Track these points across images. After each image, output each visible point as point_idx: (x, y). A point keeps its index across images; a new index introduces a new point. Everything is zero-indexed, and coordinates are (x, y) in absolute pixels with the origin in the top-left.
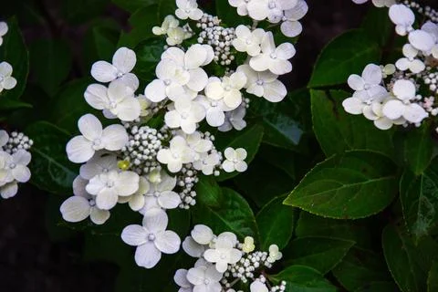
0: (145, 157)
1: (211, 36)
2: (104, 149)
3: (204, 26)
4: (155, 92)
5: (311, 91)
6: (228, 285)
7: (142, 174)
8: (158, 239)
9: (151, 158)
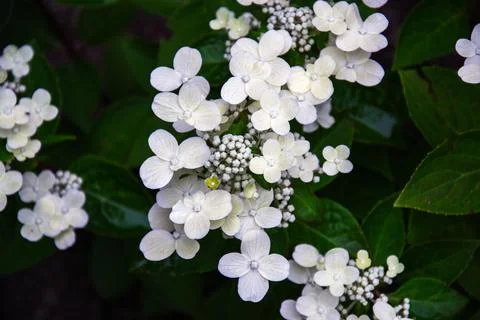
0: (236, 170)
1: (284, 20)
2: (183, 169)
3: (272, 10)
4: (232, 93)
5: (400, 73)
6: (345, 312)
7: (233, 191)
8: (262, 266)
9: (242, 170)
